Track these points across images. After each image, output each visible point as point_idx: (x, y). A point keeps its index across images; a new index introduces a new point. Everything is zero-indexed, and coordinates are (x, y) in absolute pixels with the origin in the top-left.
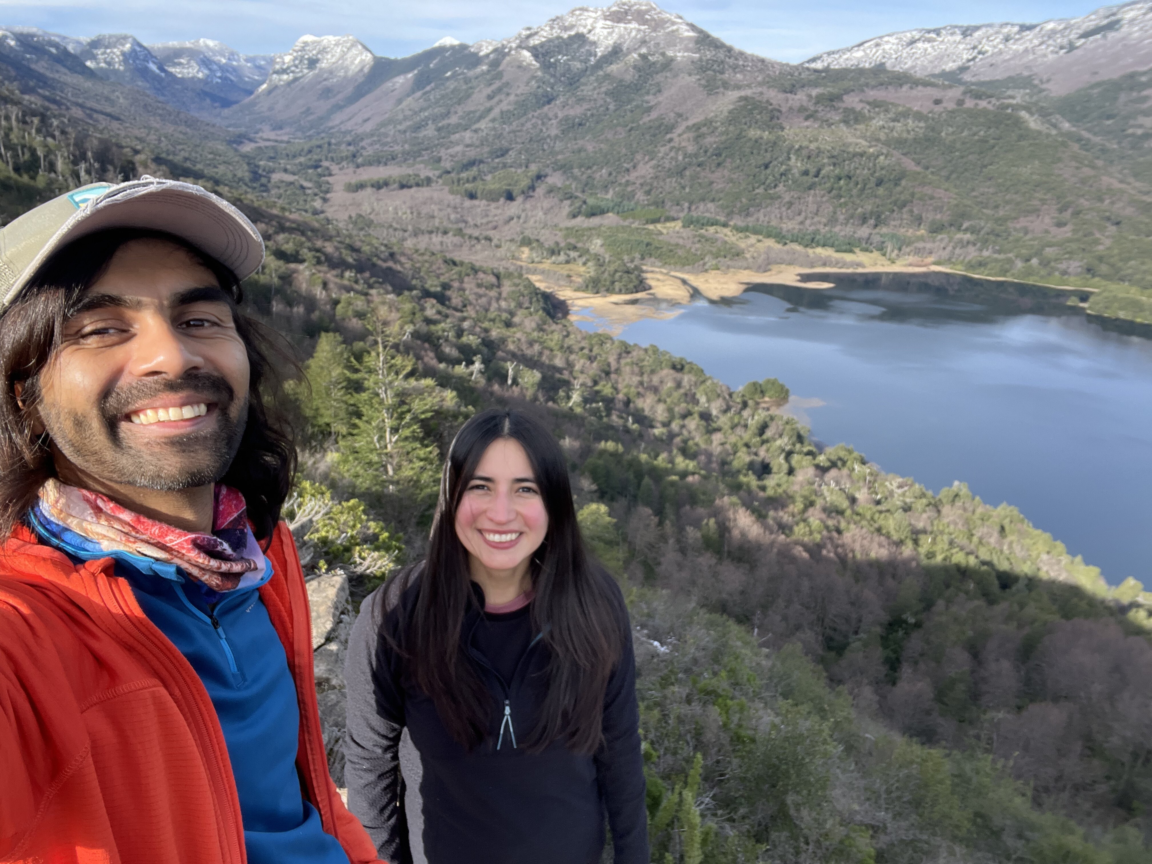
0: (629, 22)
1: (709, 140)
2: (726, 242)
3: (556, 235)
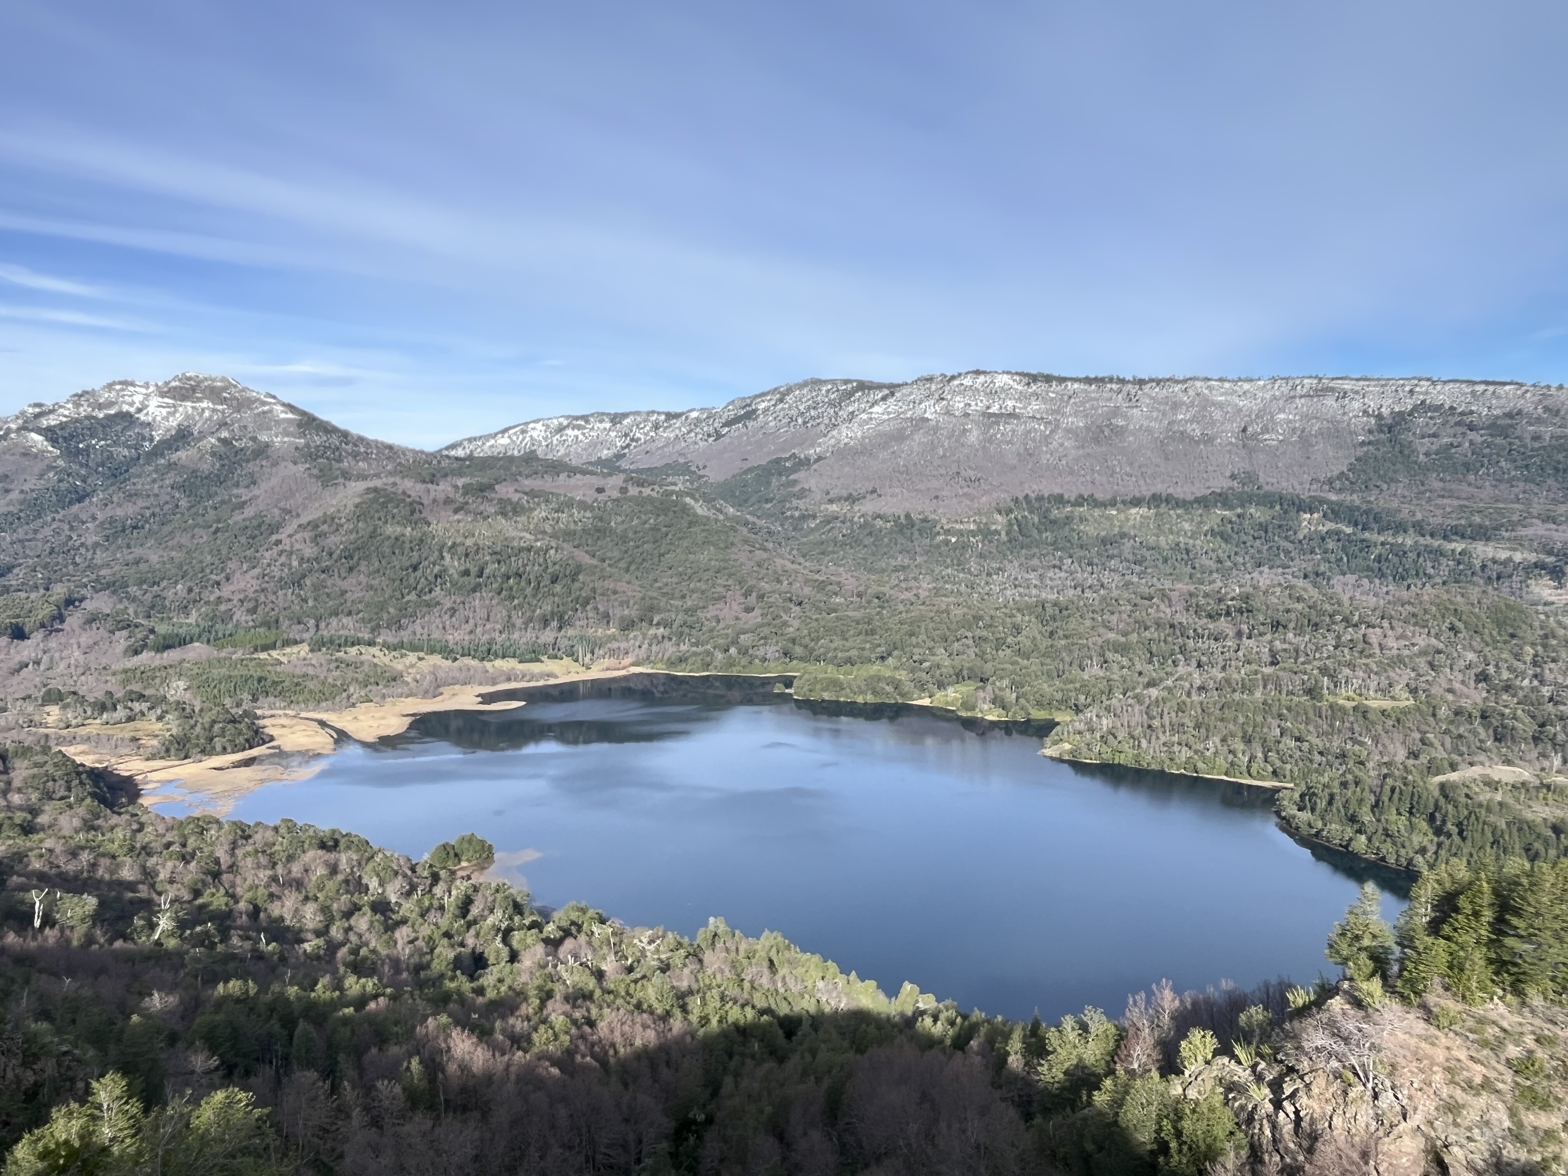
0: (199, 400)
1: (333, 540)
2: (376, 665)
3: (107, 681)
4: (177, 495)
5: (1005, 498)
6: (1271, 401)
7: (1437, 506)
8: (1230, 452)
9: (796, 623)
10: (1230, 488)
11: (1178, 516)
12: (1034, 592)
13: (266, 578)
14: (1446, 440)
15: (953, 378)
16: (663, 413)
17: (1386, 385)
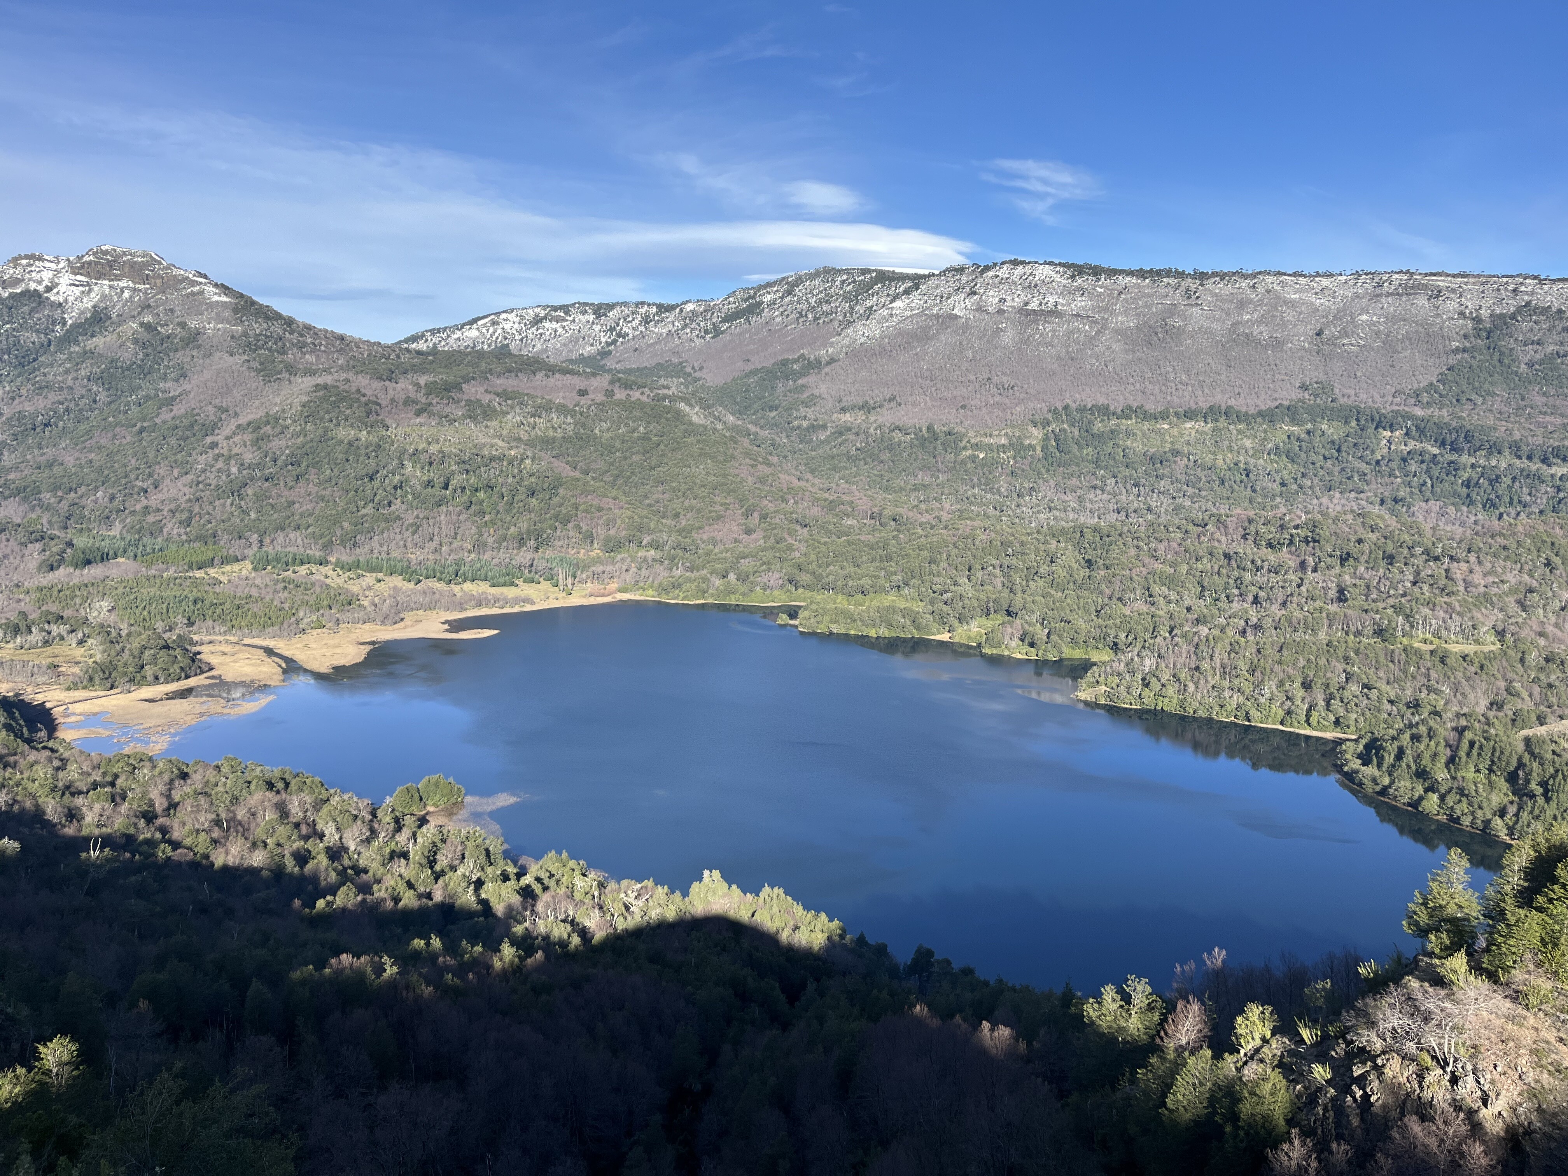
0: (118, 278)
1: (277, 444)
2: (328, 586)
3: (19, 601)
4: (95, 388)
5: (1041, 408)
6: (1353, 300)
7: (1539, 424)
8: (1301, 358)
9: (803, 548)
10: (1299, 400)
11: (1239, 432)
12: (1071, 515)
13: (201, 486)
14: (1551, 348)
15: (987, 268)
16: (654, 304)
17: (1486, 283)
